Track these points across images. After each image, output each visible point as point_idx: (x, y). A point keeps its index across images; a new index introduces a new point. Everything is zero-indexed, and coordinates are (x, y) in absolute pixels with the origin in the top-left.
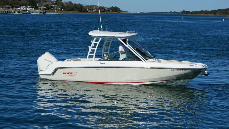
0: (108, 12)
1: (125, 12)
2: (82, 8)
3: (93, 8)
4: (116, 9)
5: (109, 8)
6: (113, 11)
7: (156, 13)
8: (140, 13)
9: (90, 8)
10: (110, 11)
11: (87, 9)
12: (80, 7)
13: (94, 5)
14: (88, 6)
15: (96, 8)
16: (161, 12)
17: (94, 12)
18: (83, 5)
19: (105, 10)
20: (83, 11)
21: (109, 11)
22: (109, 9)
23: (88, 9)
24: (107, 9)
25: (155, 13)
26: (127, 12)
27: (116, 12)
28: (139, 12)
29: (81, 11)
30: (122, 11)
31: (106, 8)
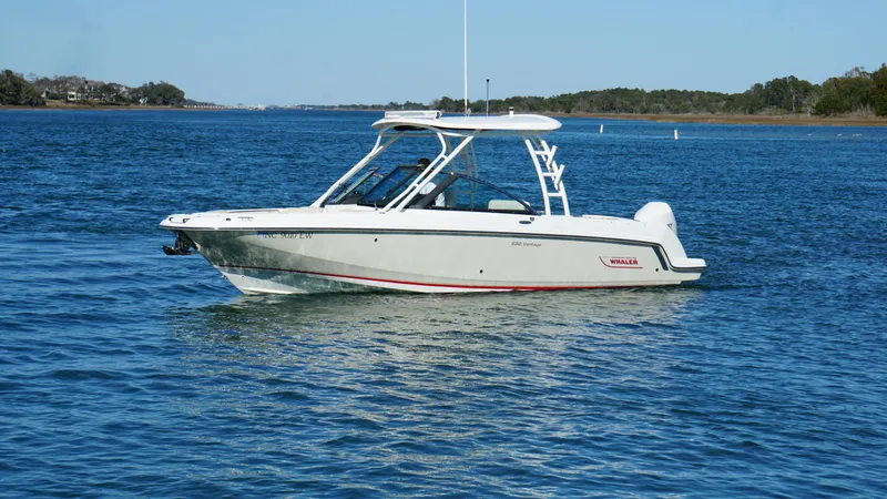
0: (132, 105)
1: (206, 104)
2: (18, 92)
3: (66, 90)
4: (165, 95)
5: (134, 91)
6: (152, 102)
7: (333, 107)
8: (267, 109)
9: (55, 92)
10: (141, 101)
11: (44, 95)
12: (9, 83)
13: (70, 78)
14: (45, 82)
15: (81, 90)
16: (354, 106)
17: (71, 105)
18: (26, 79)
19: (120, 98)
20: (26, 104)
21: (135, 101)
22: (136, 95)
23: (47, 93)
24: (126, 95)
25: (328, 107)
26: (213, 105)
27: (165, 103)
28: (262, 107)
29: (15, 103)
30: (193, 103)
31: (124, 89)
